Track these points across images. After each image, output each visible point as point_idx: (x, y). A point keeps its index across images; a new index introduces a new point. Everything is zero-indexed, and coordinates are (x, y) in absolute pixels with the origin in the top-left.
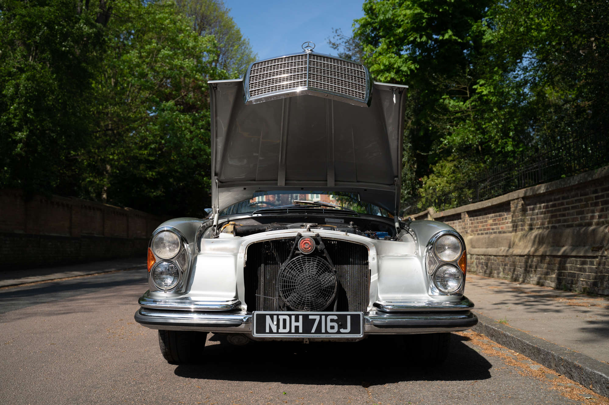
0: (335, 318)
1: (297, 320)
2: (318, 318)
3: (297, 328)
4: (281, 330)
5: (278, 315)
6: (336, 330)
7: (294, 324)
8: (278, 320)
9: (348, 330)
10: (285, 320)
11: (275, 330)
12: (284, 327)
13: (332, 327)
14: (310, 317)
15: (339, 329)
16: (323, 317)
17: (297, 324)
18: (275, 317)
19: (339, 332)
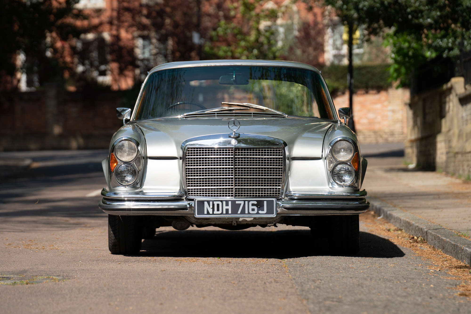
0: (256, 203)
1: (227, 205)
2: (242, 203)
3: (227, 210)
4: (216, 212)
5: (213, 201)
6: (256, 211)
7: (225, 207)
8: (213, 205)
9: (265, 211)
10: (218, 205)
11: (211, 212)
12: (218, 210)
13: (253, 210)
14: (237, 202)
15: (258, 211)
16: (246, 202)
17: (227, 207)
18: (211, 203)
19: (258, 213)
